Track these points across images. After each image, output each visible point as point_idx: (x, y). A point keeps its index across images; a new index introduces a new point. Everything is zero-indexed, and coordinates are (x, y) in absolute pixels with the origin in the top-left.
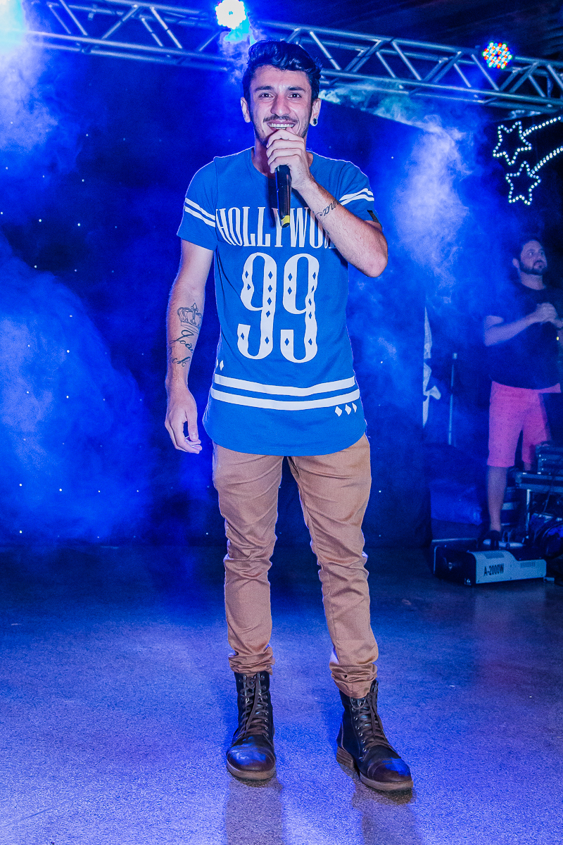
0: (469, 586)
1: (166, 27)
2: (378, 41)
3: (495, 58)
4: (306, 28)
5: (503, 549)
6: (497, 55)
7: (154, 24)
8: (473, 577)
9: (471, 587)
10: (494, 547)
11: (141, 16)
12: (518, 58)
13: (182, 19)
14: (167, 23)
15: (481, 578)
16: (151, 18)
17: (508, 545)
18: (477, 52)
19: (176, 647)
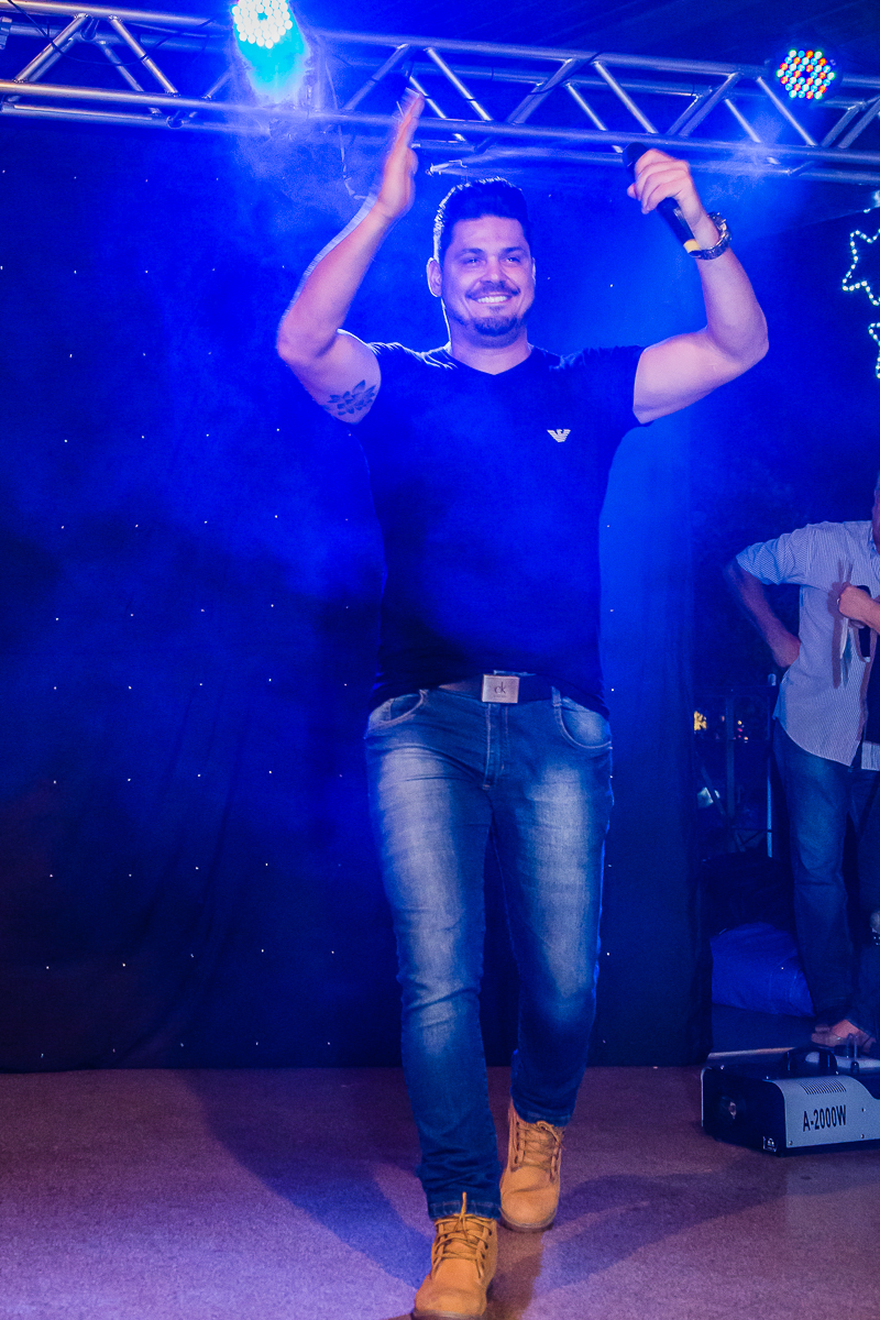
0: (772, 1153)
1: (141, 53)
2: (568, 60)
3: (802, 80)
4: (419, 42)
5: (844, 1072)
6: (806, 75)
7: (123, 51)
8: (779, 1133)
9: (778, 1155)
10: (827, 1069)
11: (97, 37)
12: (849, 80)
13: (169, 36)
14: (143, 47)
15: (796, 1136)
16: (115, 39)
17: (854, 1065)
18: (765, 70)
19: (102, 1303)
